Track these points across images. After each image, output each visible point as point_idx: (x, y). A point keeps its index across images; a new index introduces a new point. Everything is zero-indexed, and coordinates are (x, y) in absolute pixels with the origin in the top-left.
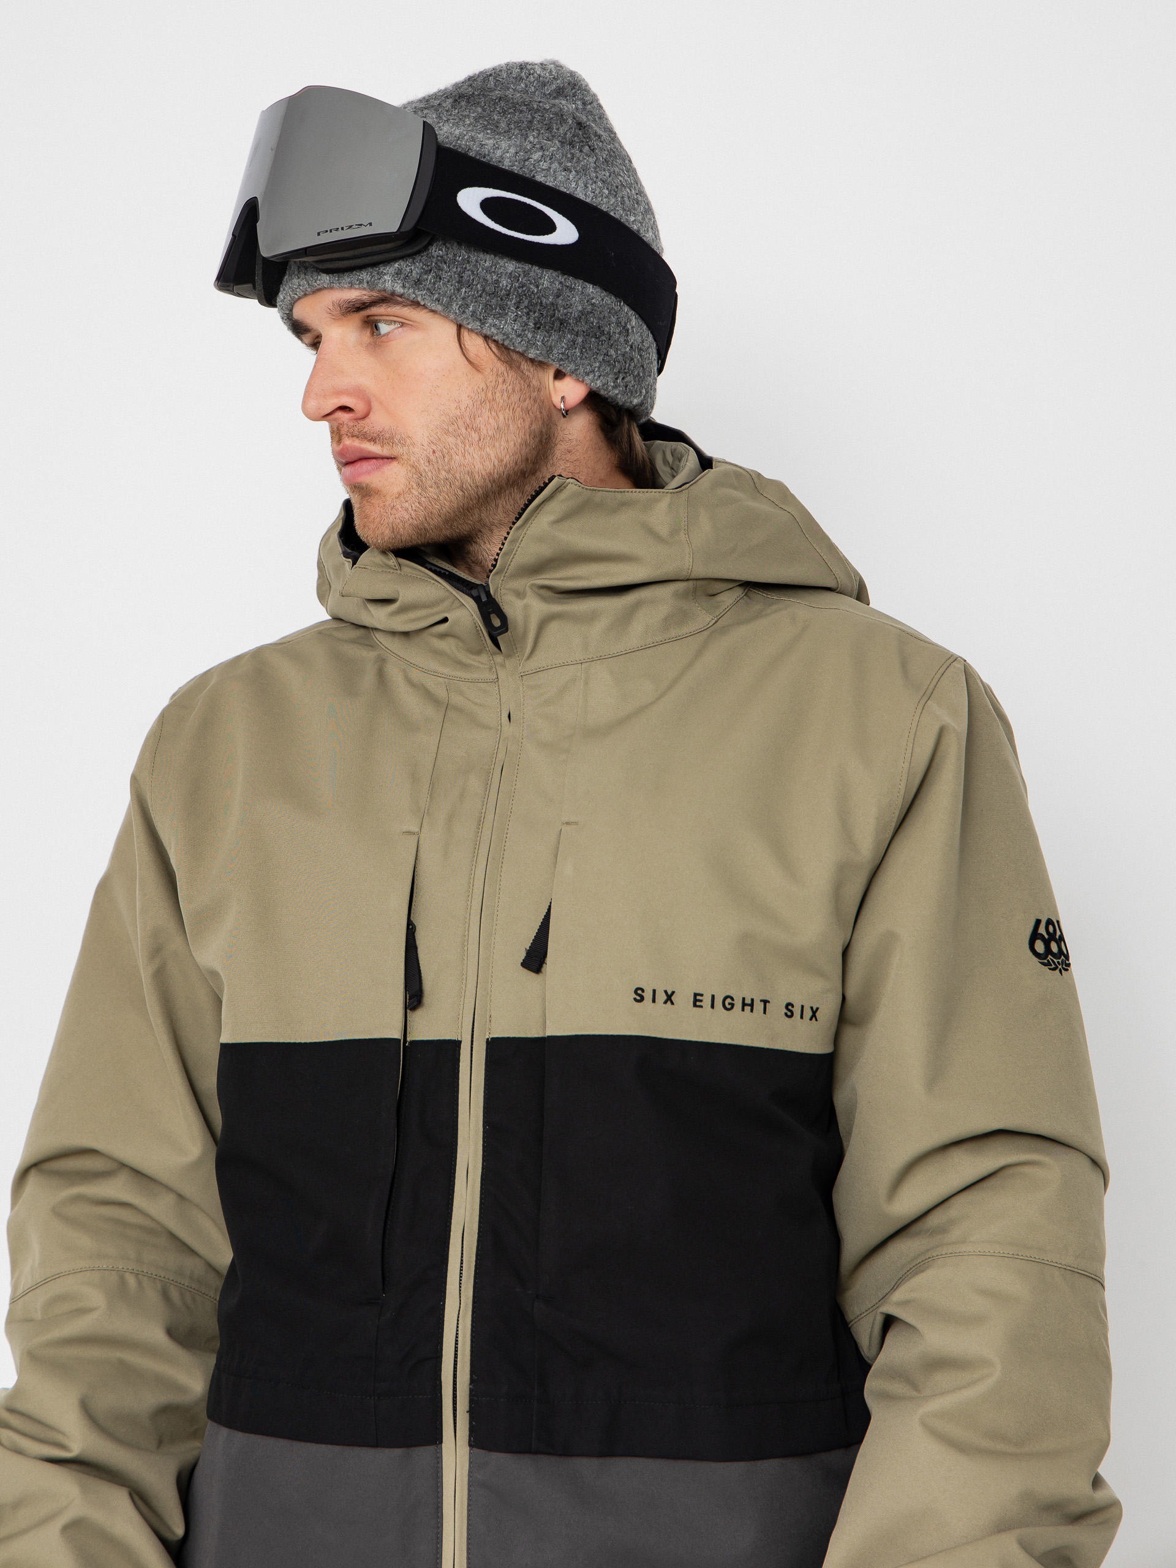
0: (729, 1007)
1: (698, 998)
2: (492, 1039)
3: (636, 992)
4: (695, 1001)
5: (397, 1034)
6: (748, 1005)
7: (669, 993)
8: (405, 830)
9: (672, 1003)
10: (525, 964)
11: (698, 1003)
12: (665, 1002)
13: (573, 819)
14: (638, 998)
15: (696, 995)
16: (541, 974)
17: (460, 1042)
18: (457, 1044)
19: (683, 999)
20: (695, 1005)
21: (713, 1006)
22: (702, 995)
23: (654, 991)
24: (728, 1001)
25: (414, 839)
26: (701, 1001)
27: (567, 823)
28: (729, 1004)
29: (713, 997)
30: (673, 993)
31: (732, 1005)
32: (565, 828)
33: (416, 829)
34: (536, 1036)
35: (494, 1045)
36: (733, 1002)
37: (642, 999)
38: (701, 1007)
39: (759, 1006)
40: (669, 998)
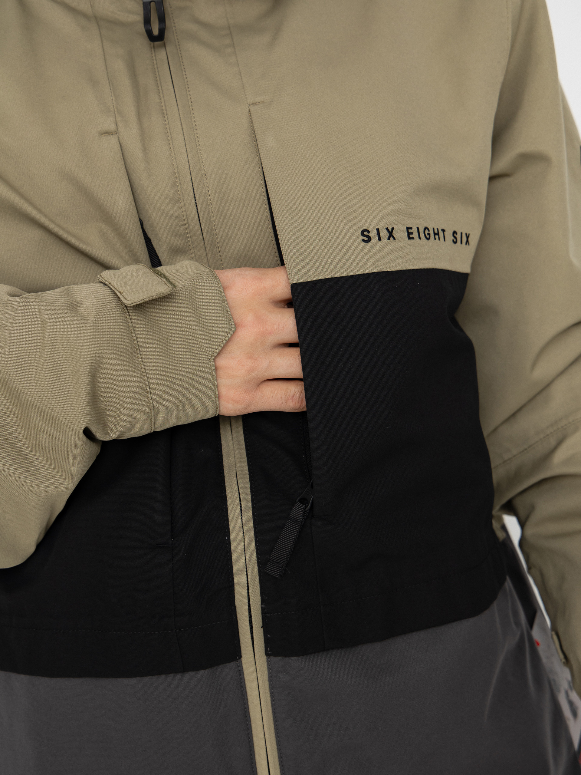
0: (428, 236)
1: (410, 231)
4: (409, 234)
6: (436, 234)
7: (389, 230)
9: (394, 239)
11: (411, 236)
12: (389, 239)
13: (258, 99)
14: (366, 239)
15: (408, 228)
19: (400, 233)
20: (409, 238)
21: (420, 238)
22: (411, 228)
23: (378, 230)
24: (427, 232)
26: (412, 233)
29: (418, 228)
30: (393, 229)
31: (429, 234)
32: (252, 109)
33: (113, 129)
36: (429, 232)
37: (369, 239)
38: (413, 238)
39: (441, 234)
40: (390, 234)
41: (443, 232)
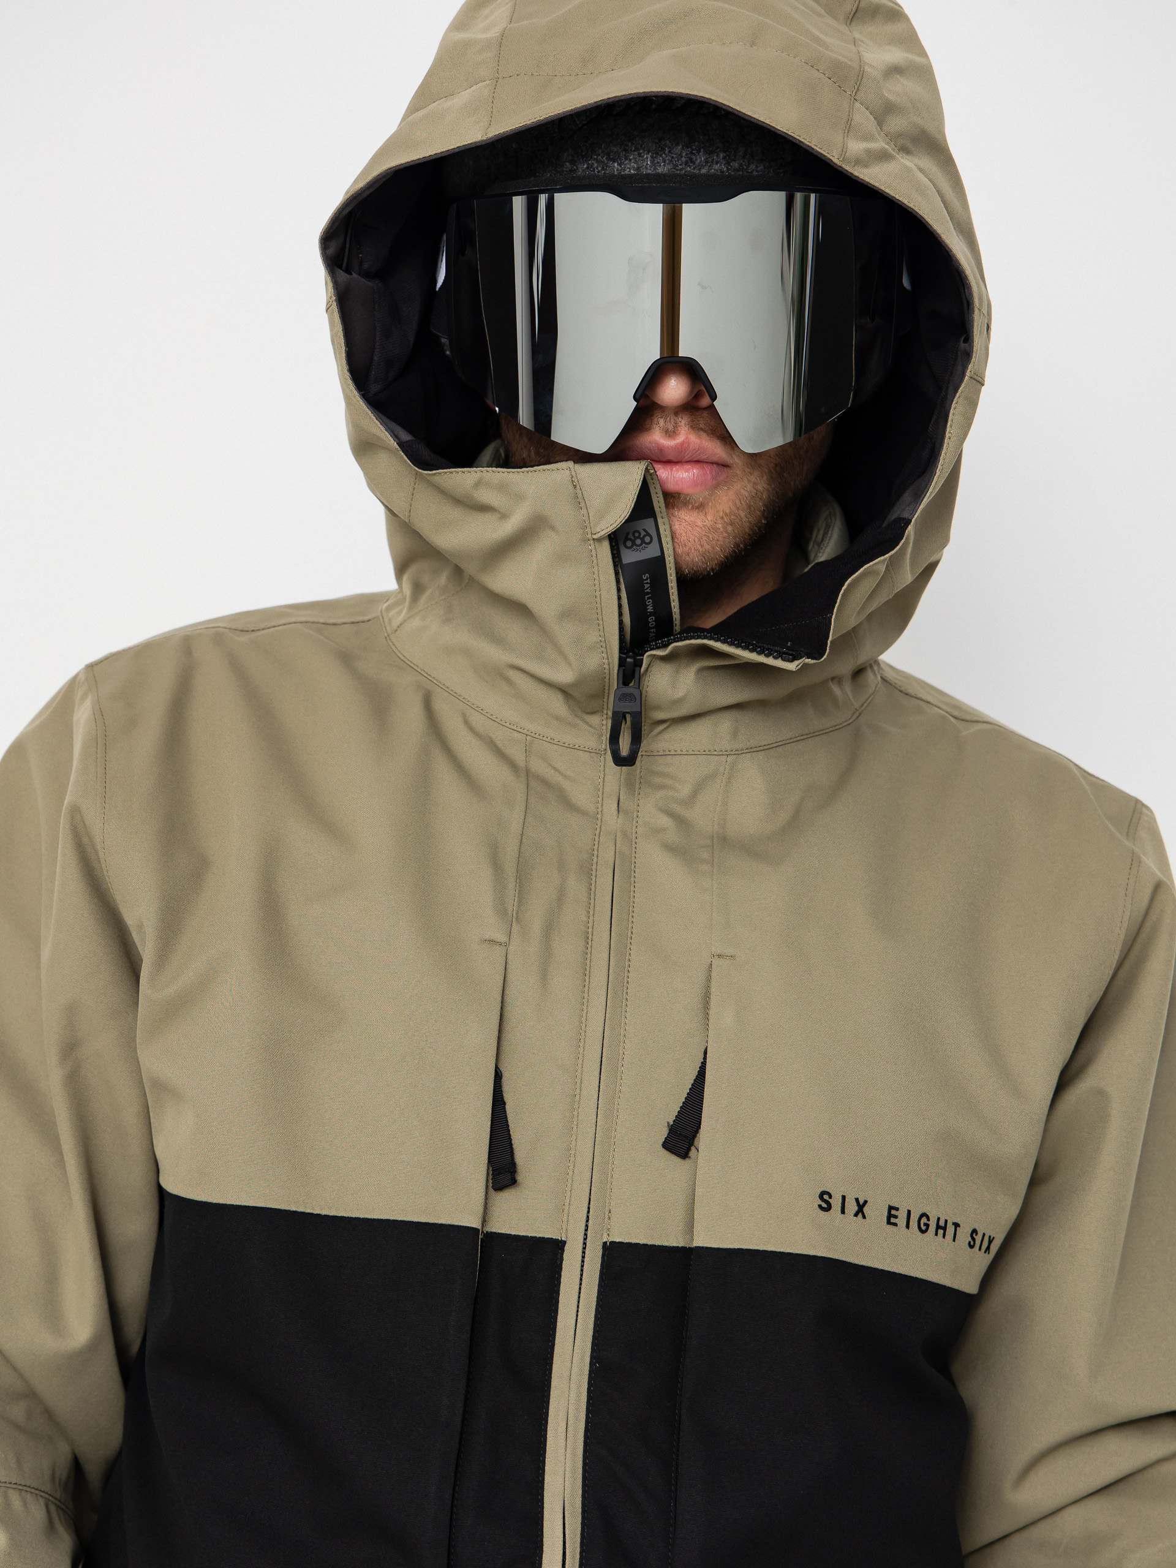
0: (924, 1228)
1: (893, 1212)
2: (612, 1243)
3: (821, 1196)
4: (890, 1216)
5: (474, 1222)
6: (941, 1228)
7: (861, 1202)
8: (487, 937)
9: (864, 1217)
10: (667, 1145)
11: (893, 1220)
12: (856, 1215)
13: (729, 951)
14: (824, 1205)
15: (891, 1208)
16: (687, 1160)
17: (564, 1243)
18: (558, 1246)
19: (876, 1212)
20: (889, 1223)
21: (908, 1226)
22: (897, 1209)
23: (844, 1197)
24: (924, 1220)
25: (499, 952)
26: (896, 1217)
27: (719, 956)
28: (925, 1224)
29: (909, 1212)
30: (866, 1202)
31: (927, 1226)
32: (716, 962)
33: (503, 938)
34: (675, 1245)
35: (614, 1253)
36: (928, 1222)
37: (828, 1208)
38: (895, 1225)
39: (950, 1229)
40: (860, 1209)
41: (954, 1226)
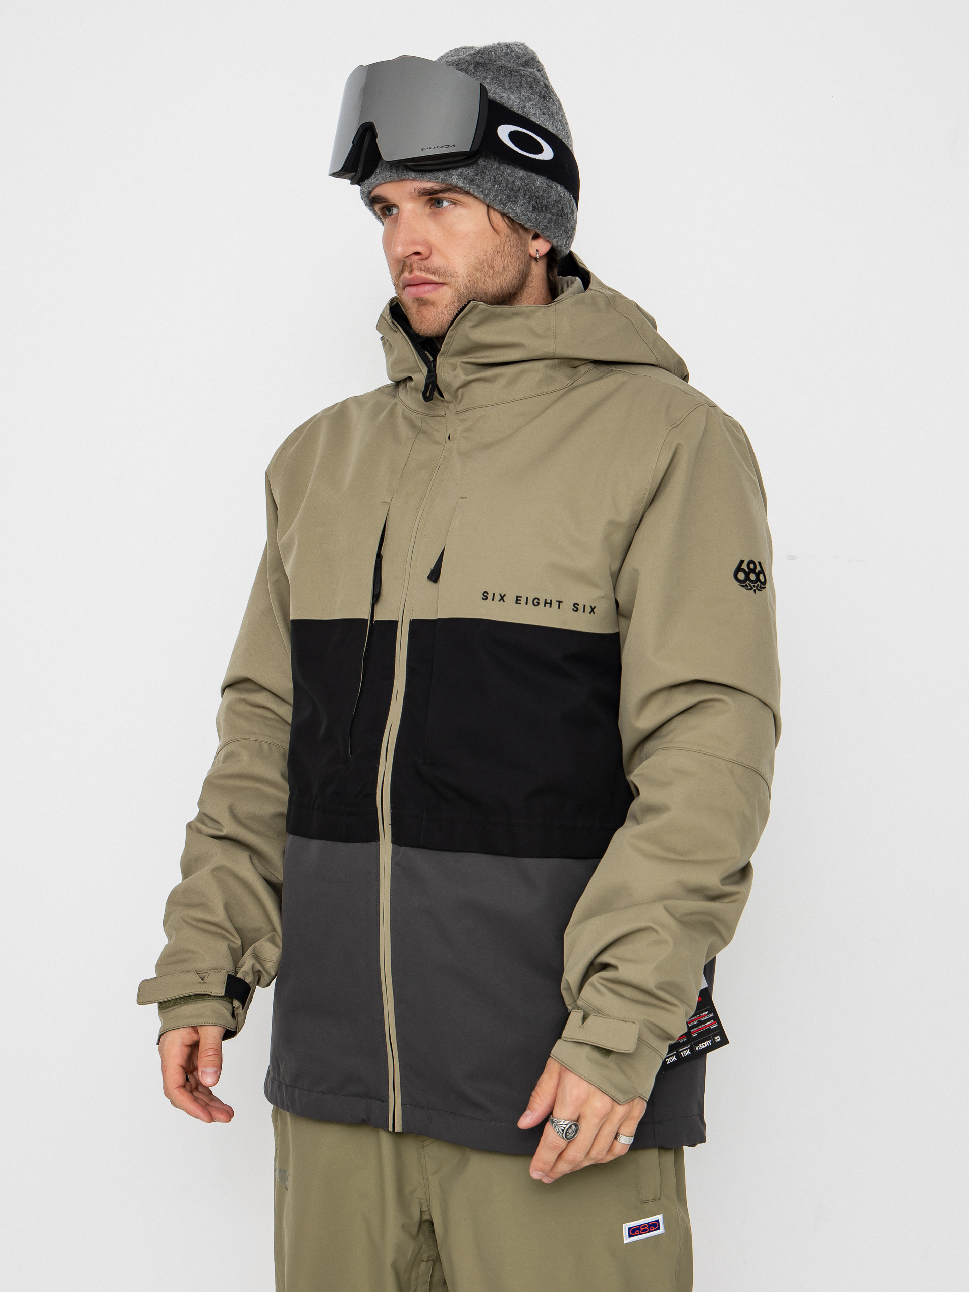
0: (536, 604)
1: (519, 598)
2: (412, 620)
3: (483, 594)
4: (517, 600)
5: (366, 616)
6: (547, 603)
7: (502, 595)
8: (383, 501)
9: (504, 601)
10: (429, 578)
11: (518, 602)
12: (500, 600)
13: (464, 495)
14: (484, 597)
15: (517, 597)
16: (437, 584)
17: (397, 622)
18: (395, 623)
19: (510, 599)
20: (517, 603)
21: (527, 603)
22: (521, 597)
23: (494, 594)
24: (536, 600)
25: (388, 506)
26: (520, 600)
27: (462, 498)
28: (537, 602)
29: (527, 598)
30: (505, 595)
31: (538, 603)
32: (459, 501)
33: (389, 501)
34: (433, 618)
35: (413, 623)
36: (539, 601)
37: (487, 598)
38: (520, 603)
39: (555, 604)
40: (502, 598)
41: (558, 603)
